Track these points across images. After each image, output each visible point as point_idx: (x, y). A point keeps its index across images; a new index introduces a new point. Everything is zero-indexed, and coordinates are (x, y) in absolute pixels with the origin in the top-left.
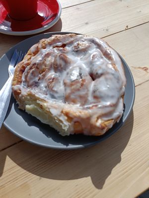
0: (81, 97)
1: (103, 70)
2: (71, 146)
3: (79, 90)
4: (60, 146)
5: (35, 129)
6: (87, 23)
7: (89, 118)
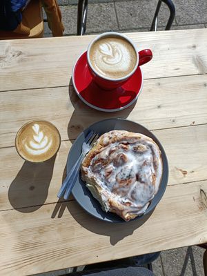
0: (123, 192)
1: (146, 180)
2: (106, 219)
3: (124, 187)
4: (99, 216)
5: (88, 198)
6: (159, 107)
7: (122, 211)
